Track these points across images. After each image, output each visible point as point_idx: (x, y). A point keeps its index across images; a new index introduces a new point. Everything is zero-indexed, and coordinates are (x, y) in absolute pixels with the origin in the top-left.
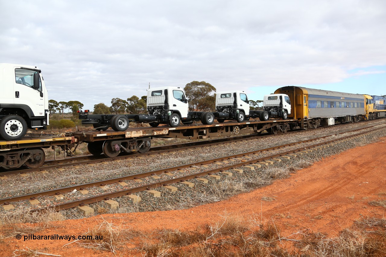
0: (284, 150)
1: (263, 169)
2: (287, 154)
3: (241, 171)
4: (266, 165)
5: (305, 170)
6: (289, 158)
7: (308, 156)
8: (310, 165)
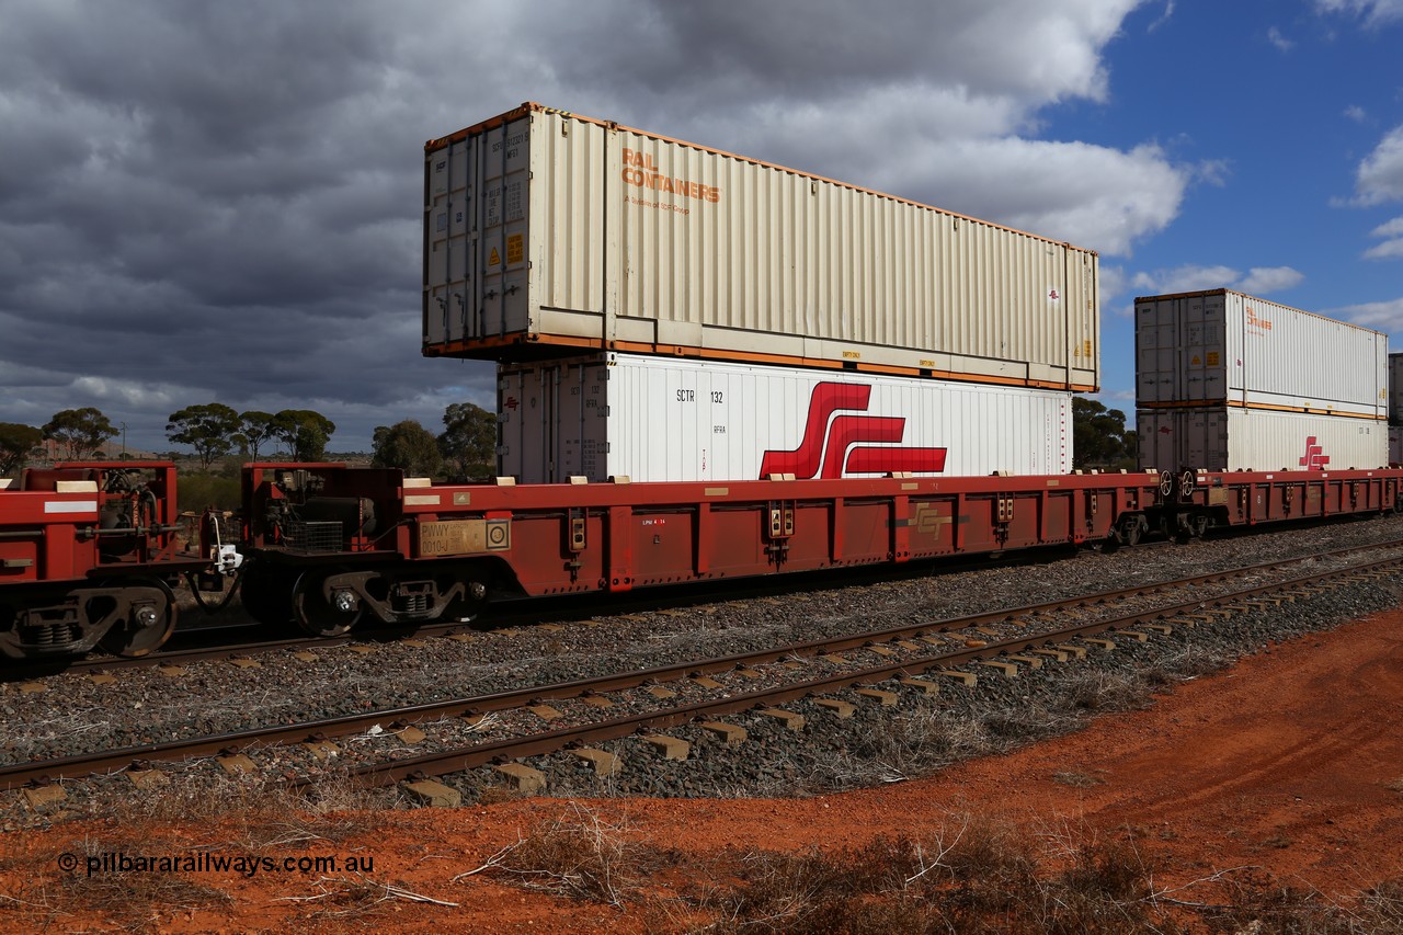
0: (1122, 608)
1: (1048, 675)
2: (1136, 623)
3: (971, 680)
4: (1059, 660)
5: (1207, 683)
6: (1143, 638)
7: (1214, 630)
8: (1224, 667)
